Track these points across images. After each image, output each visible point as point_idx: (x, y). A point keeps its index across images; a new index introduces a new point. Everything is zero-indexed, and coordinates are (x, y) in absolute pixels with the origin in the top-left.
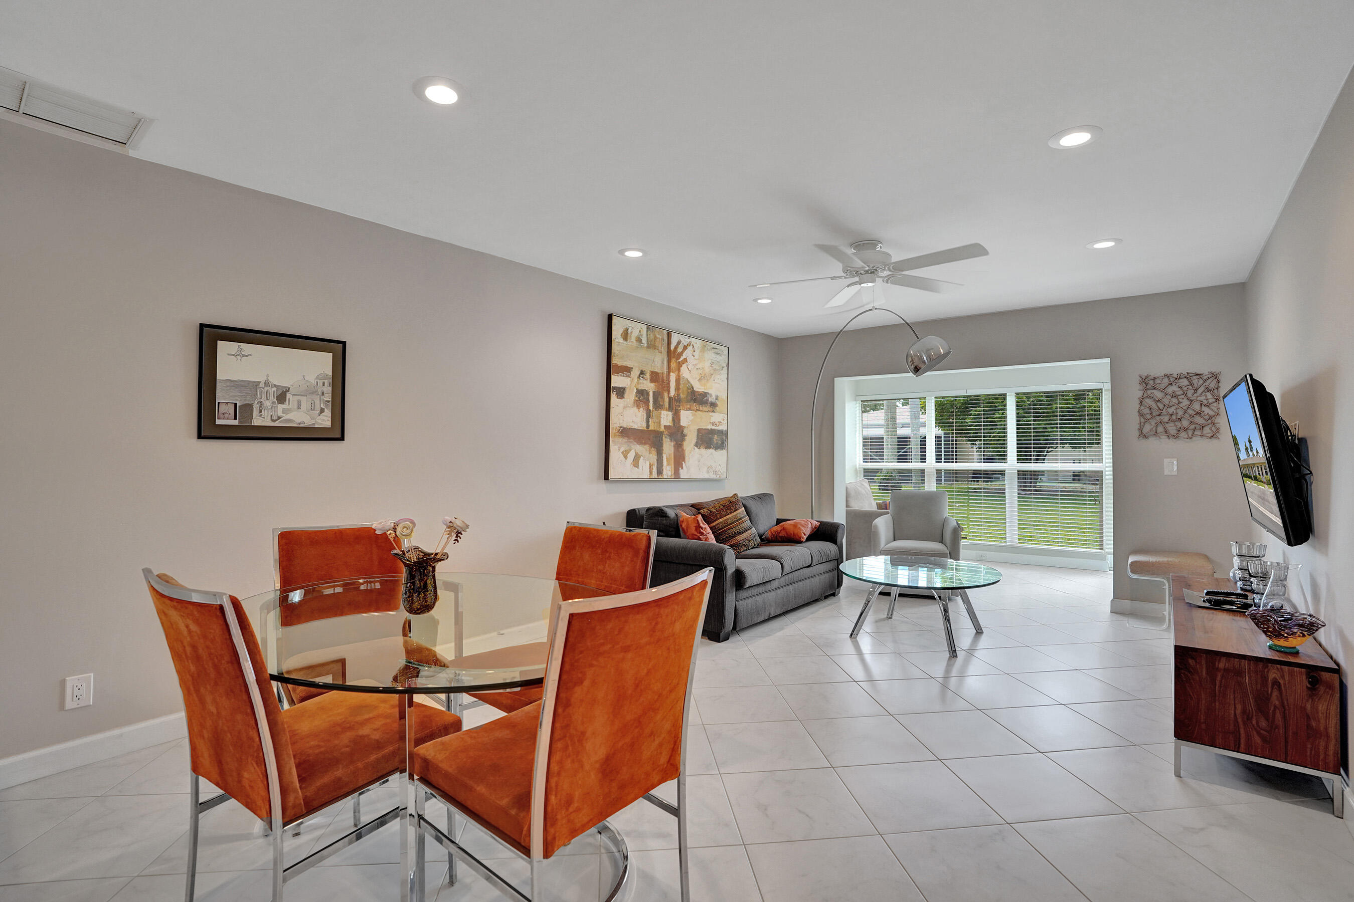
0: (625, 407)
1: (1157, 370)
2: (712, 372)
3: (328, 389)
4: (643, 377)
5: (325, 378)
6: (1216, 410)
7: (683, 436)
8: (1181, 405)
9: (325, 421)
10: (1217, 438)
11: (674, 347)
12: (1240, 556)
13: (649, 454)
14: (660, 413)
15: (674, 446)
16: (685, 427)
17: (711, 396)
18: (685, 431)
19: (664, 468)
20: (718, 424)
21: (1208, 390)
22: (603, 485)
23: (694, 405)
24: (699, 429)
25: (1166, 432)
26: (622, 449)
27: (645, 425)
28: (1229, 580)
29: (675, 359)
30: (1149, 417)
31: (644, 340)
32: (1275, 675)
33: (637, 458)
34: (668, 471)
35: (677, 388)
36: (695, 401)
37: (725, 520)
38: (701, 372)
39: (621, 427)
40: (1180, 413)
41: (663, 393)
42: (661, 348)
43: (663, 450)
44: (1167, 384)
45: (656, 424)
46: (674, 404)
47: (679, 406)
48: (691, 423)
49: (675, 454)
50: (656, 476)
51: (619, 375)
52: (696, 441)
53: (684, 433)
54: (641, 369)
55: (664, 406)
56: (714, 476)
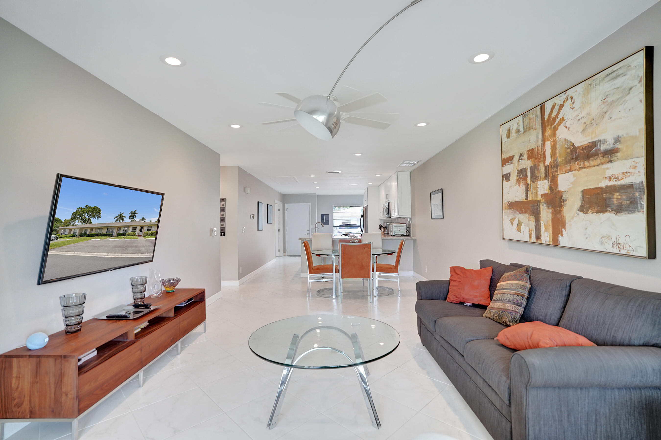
0: (510, 187)
2: (606, 108)
4: (522, 159)
7: (563, 201)
11: (548, 115)
13: (529, 220)
14: (537, 184)
15: (552, 213)
16: (564, 191)
17: (605, 141)
18: (565, 196)
19: (542, 233)
20: (620, 176)
23: (576, 165)
24: (585, 190)
26: (510, 218)
27: (524, 197)
29: (549, 127)
31: (521, 128)
33: (519, 224)
34: (546, 237)
35: (554, 154)
36: (577, 159)
38: (584, 121)
39: (509, 202)
41: (539, 165)
42: (536, 125)
43: (540, 217)
45: (533, 195)
46: (550, 171)
47: (557, 171)
48: (572, 186)
49: (553, 220)
50: (535, 241)
51: (506, 165)
52: (580, 204)
53: (563, 198)
54: (520, 153)
55: (540, 177)
56: (616, 251)
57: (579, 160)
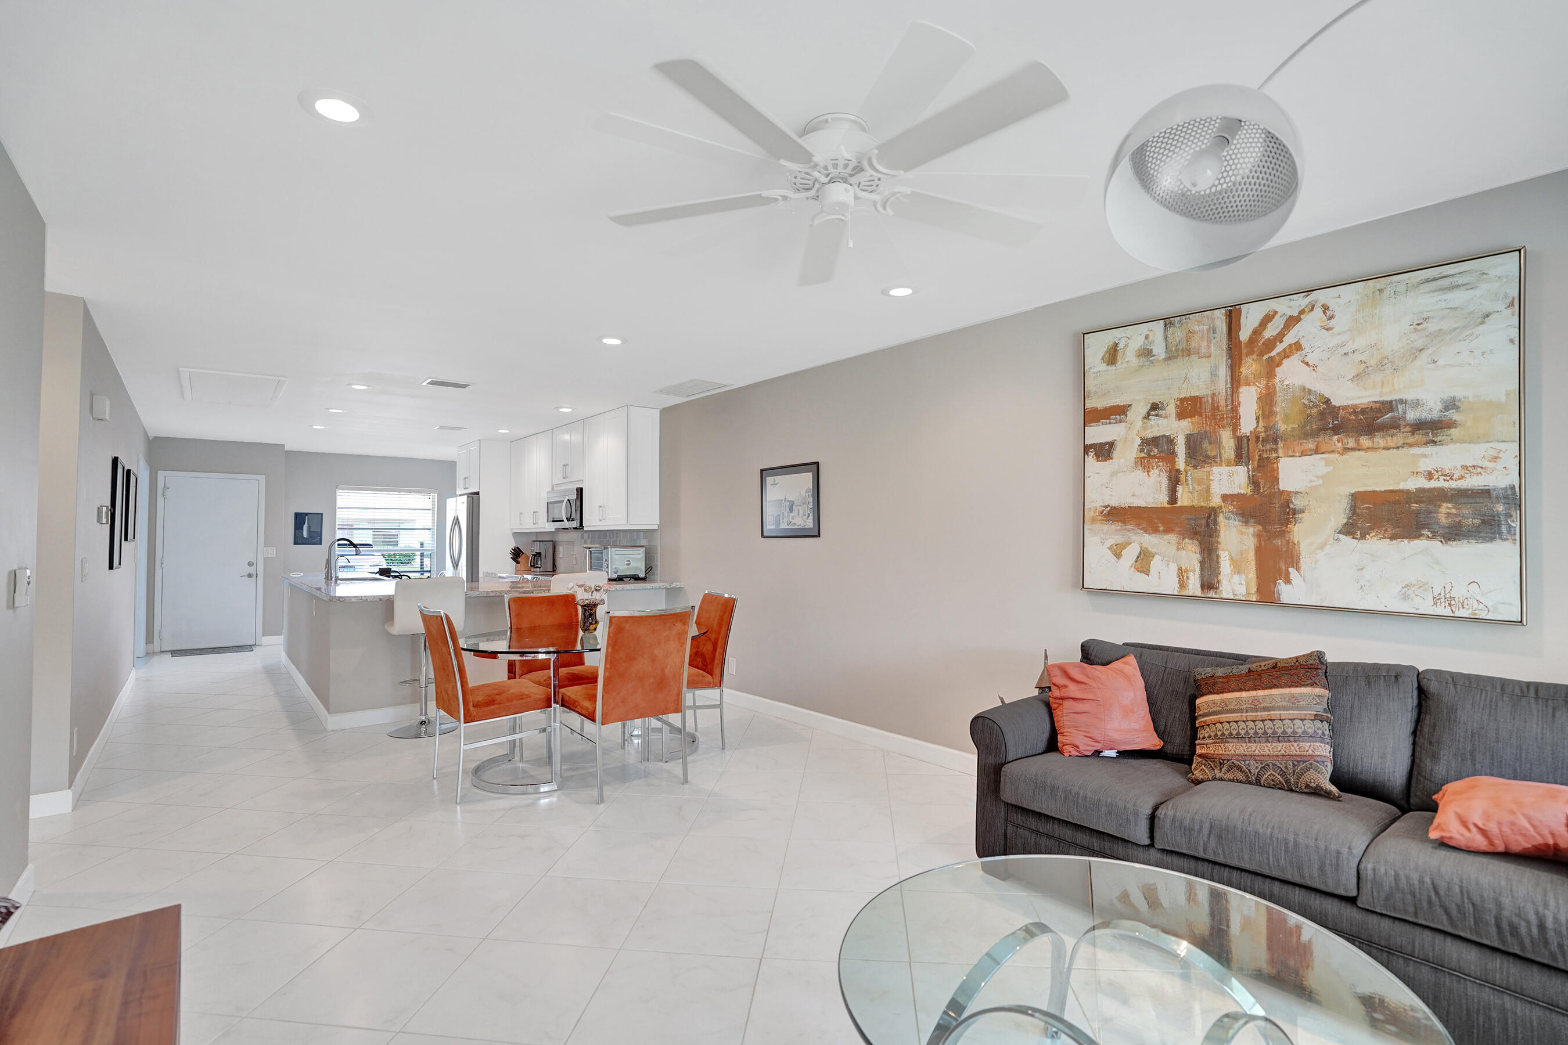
2: (1422, 342)
3: (811, 499)
4: (1157, 415)
5: (809, 492)
7: (1291, 512)
9: (810, 523)
11: (1250, 332)
13: (1178, 549)
14: (1209, 473)
15: (1258, 536)
16: (1297, 493)
17: (1417, 404)
19: (1223, 577)
20: (1458, 472)
23: (1335, 441)
24: (1359, 492)
26: (1110, 542)
27: (1164, 499)
29: (1255, 357)
31: (1159, 349)
33: (1145, 557)
34: (1236, 585)
35: (1266, 414)
36: (1336, 430)
38: (1362, 357)
39: (1106, 507)
41: (1216, 433)
42: (1209, 347)
43: (1218, 543)
45: (1196, 495)
46: (1254, 448)
47: (1276, 450)
48: (1321, 482)
49: (1259, 551)
50: (1198, 592)
51: (1100, 423)
52: (1345, 521)
53: (1291, 506)
54: (1152, 402)
55: (1221, 457)
56: (1443, 610)
57: (1344, 432)
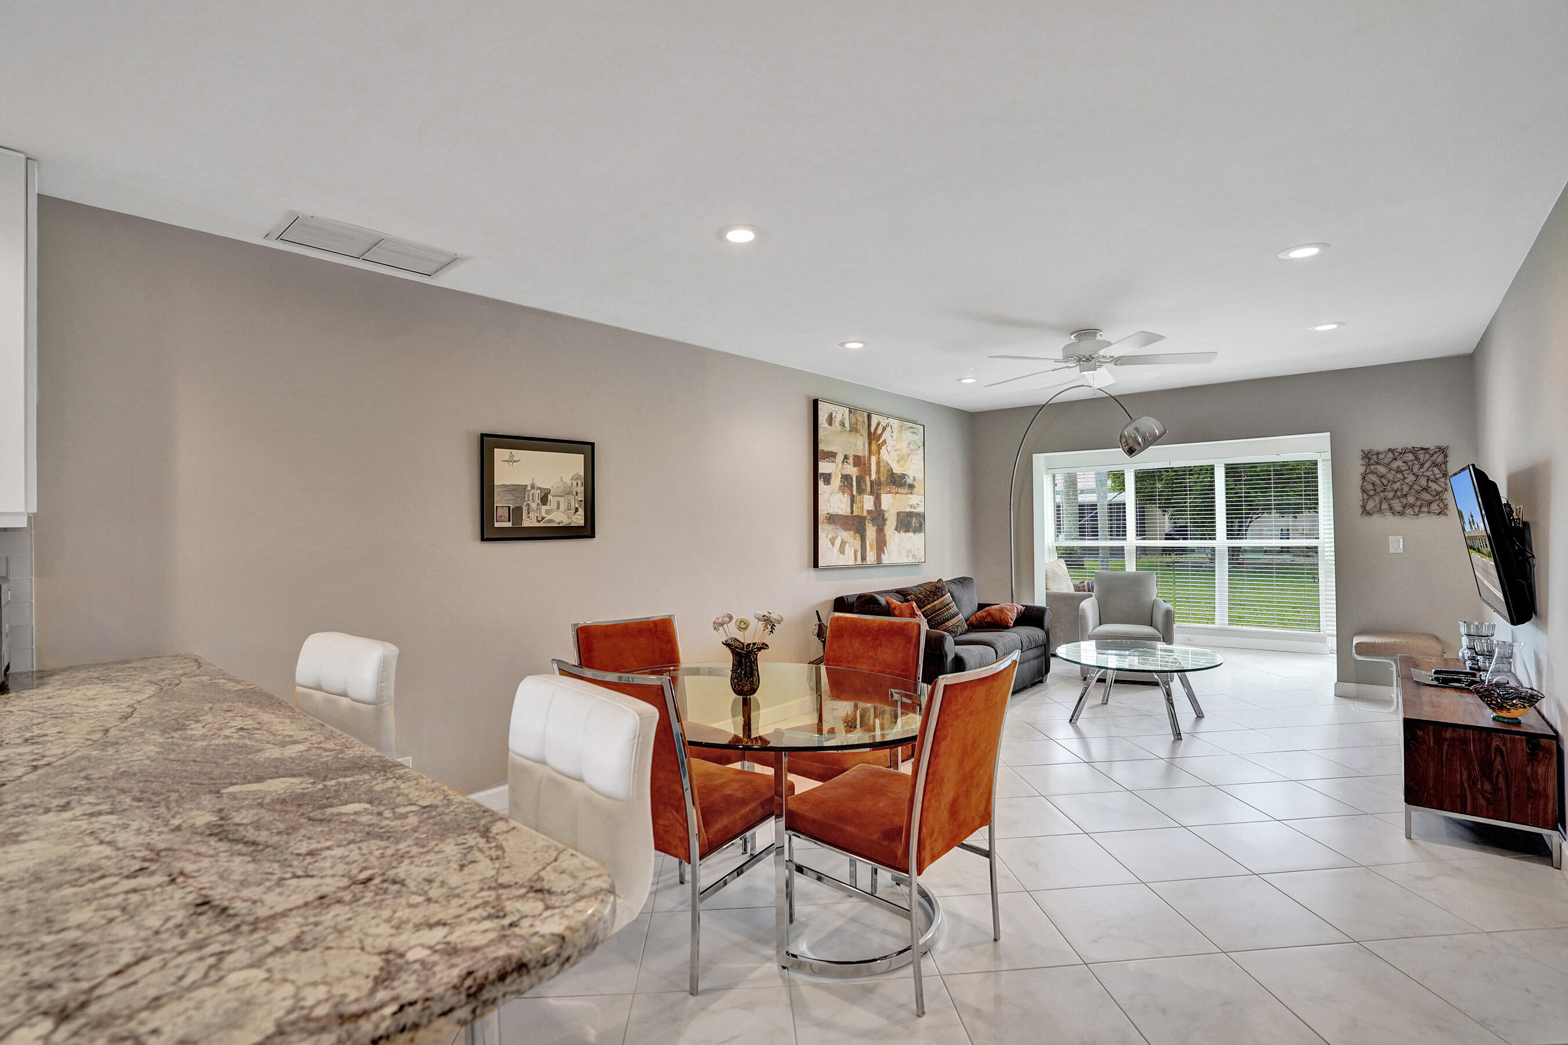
0: (831, 494)
1: (1381, 443)
2: (909, 452)
3: (581, 489)
4: (846, 462)
5: (578, 479)
6: (1444, 486)
7: (884, 520)
8: (1407, 481)
9: (579, 520)
10: (1446, 514)
11: (874, 429)
12: (1468, 635)
13: (854, 539)
14: (863, 498)
15: (876, 531)
16: (886, 511)
17: (909, 477)
18: (886, 515)
20: (916, 506)
21: (1435, 464)
22: (812, 572)
23: (894, 489)
25: (1391, 509)
26: (830, 536)
27: (849, 511)
28: (1458, 660)
29: (875, 441)
30: (1372, 493)
31: (847, 424)
32: (1498, 743)
33: (843, 544)
34: (871, 557)
35: (878, 472)
36: (894, 483)
37: (933, 606)
38: (899, 453)
39: (828, 514)
40: (1406, 489)
41: (865, 477)
42: (863, 431)
43: (866, 535)
44: (1391, 459)
45: (859, 509)
46: (875, 487)
47: (880, 489)
48: (891, 506)
49: (876, 538)
50: (860, 563)
51: (825, 460)
52: (896, 524)
54: (844, 454)
56: (913, 561)
57: (895, 485)
